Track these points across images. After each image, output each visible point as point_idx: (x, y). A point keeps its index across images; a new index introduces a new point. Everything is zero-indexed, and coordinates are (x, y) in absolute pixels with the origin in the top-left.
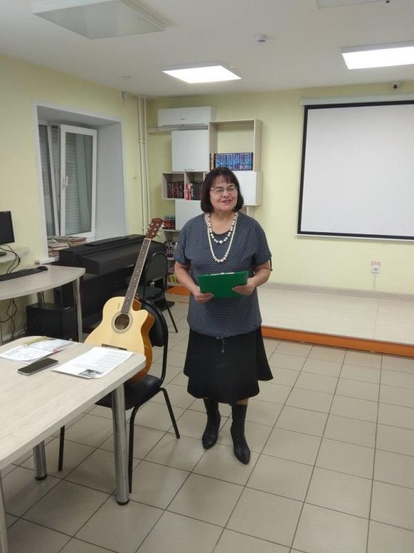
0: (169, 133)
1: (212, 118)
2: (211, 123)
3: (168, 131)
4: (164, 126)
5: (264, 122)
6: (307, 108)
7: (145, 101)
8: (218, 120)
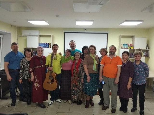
0: (26, 37)
1: (39, 34)
2: (39, 35)
3: (26, 36)
4: (24, 35)
5: (54, 35)
6: (65, 33)
7: (18, 28)
8: (41, 34)
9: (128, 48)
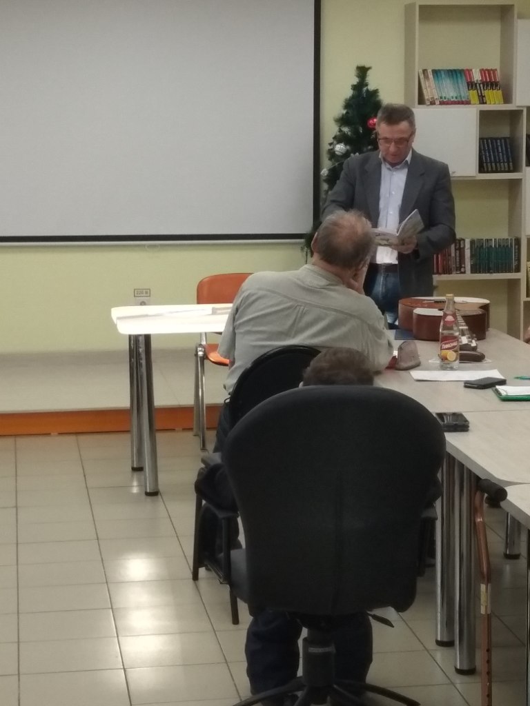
9: (468, 103)
